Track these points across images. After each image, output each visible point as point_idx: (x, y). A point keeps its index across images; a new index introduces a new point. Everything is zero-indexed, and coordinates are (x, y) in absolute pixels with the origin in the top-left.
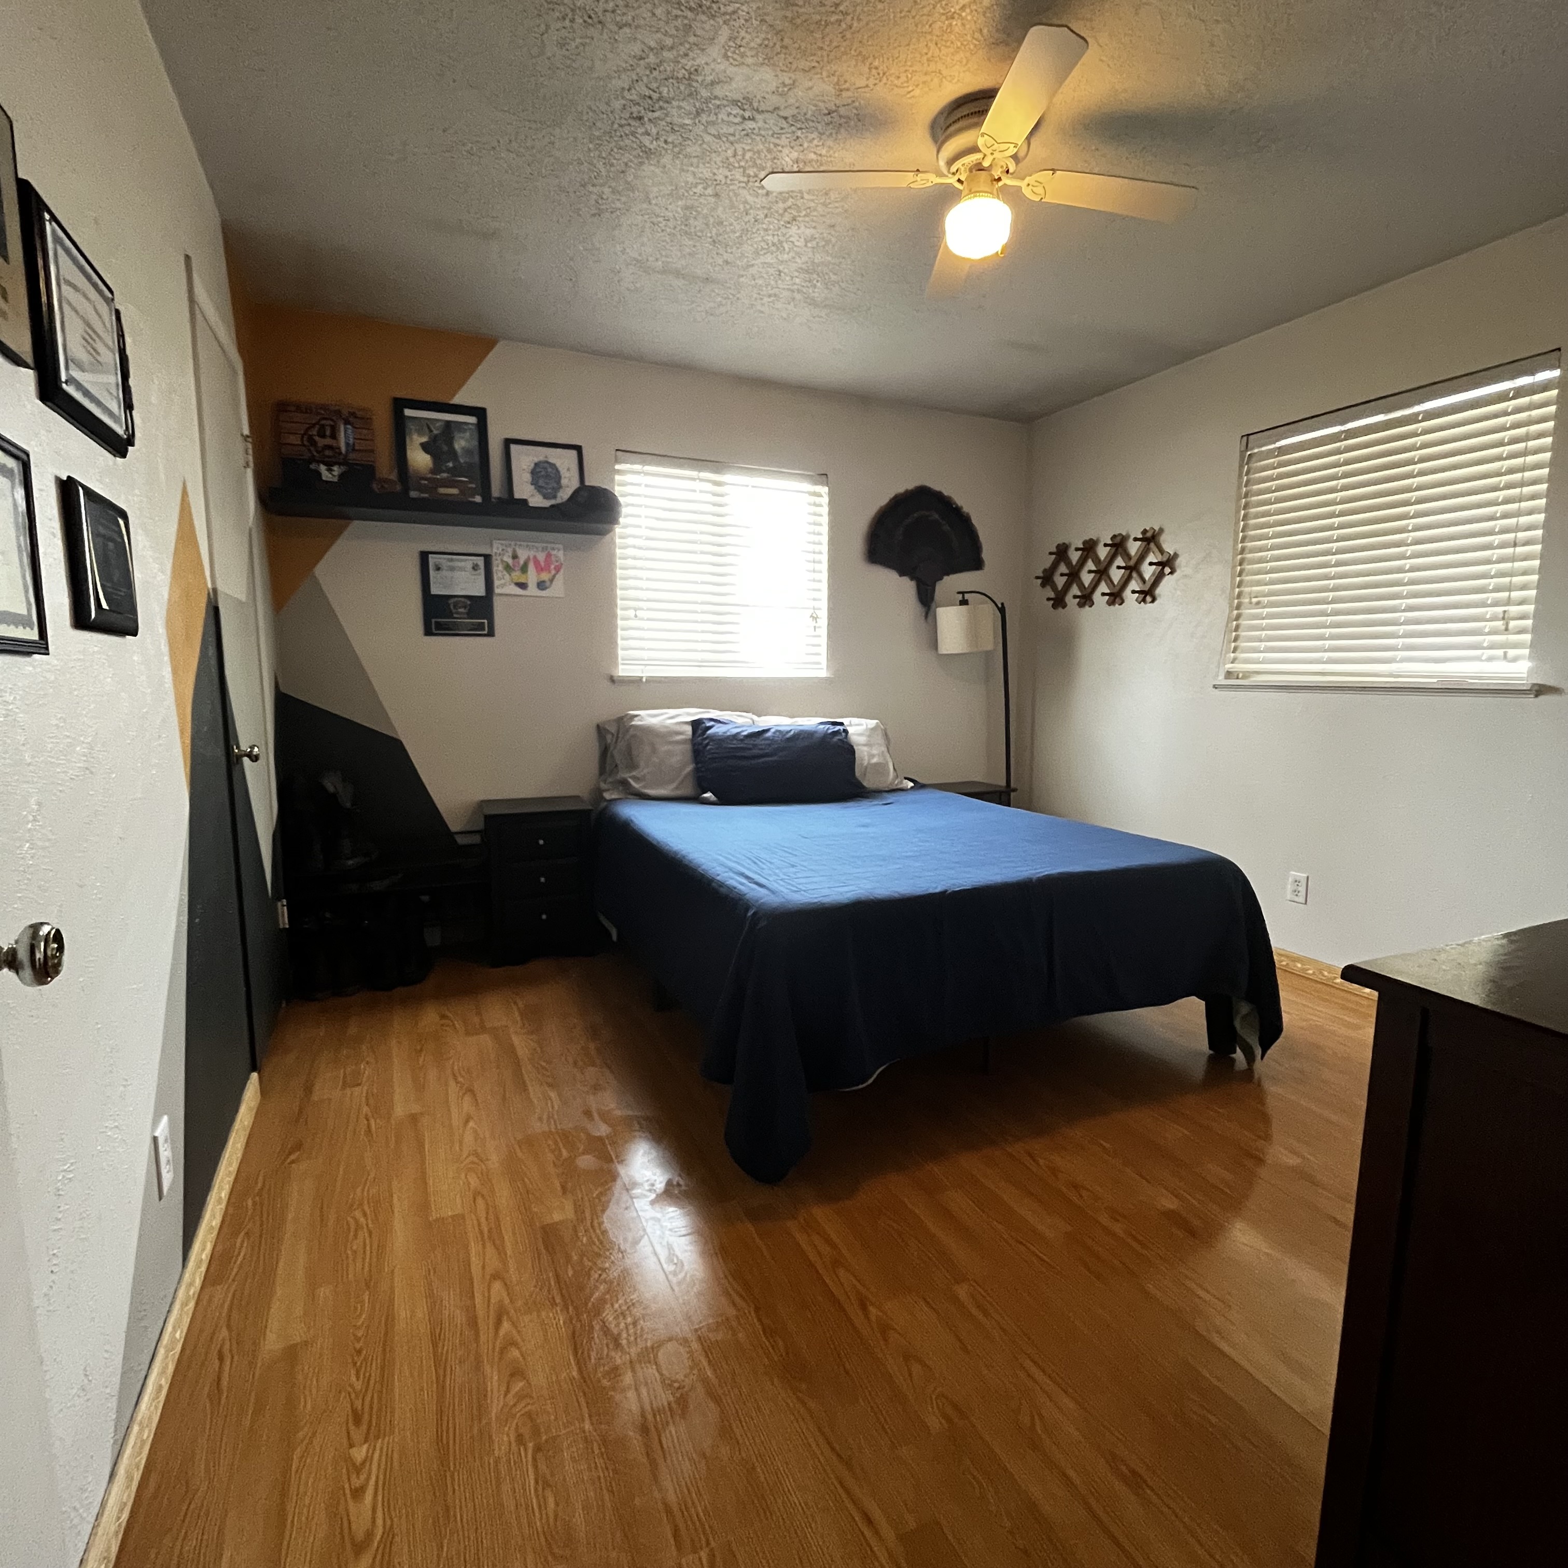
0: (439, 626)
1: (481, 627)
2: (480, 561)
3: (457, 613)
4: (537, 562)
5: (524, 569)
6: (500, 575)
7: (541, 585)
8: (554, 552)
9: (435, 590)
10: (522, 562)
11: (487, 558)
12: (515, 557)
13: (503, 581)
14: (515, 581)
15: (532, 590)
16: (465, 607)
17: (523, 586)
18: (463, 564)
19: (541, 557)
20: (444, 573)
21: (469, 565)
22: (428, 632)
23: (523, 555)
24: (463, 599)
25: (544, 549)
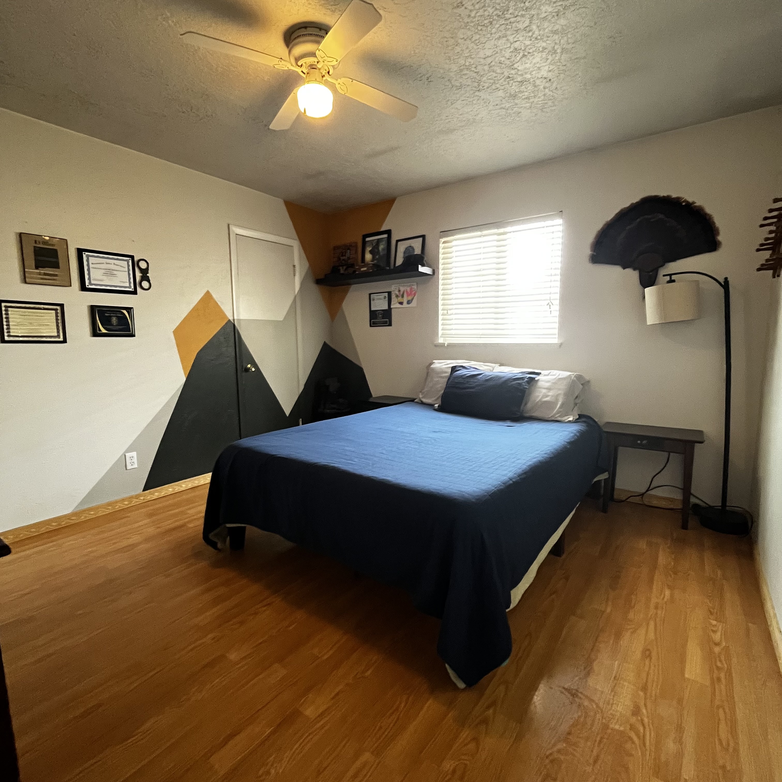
0: (374, 323)
1: (386, 322)
2: (386, 295)
3: (379, 317)
4: (407, 292)
5: (403, 296)
6: (394, 299)
7: (409, 302)
8: (413, 287)
9: (373, 309)
10: (402, 293)
11: (389, 293)
12: (399, 291)
13: (395, 302)
14: (399, 301)
15: (405, 305)
16: (381, 314)
17: (401, 303)
18: (380, 297)
19: (408, 289)
20: (375, 301)
21: (382, 297)
22: (371, 326)
23: (402, 289)
24: (381, 311)
25: (410, 286)
